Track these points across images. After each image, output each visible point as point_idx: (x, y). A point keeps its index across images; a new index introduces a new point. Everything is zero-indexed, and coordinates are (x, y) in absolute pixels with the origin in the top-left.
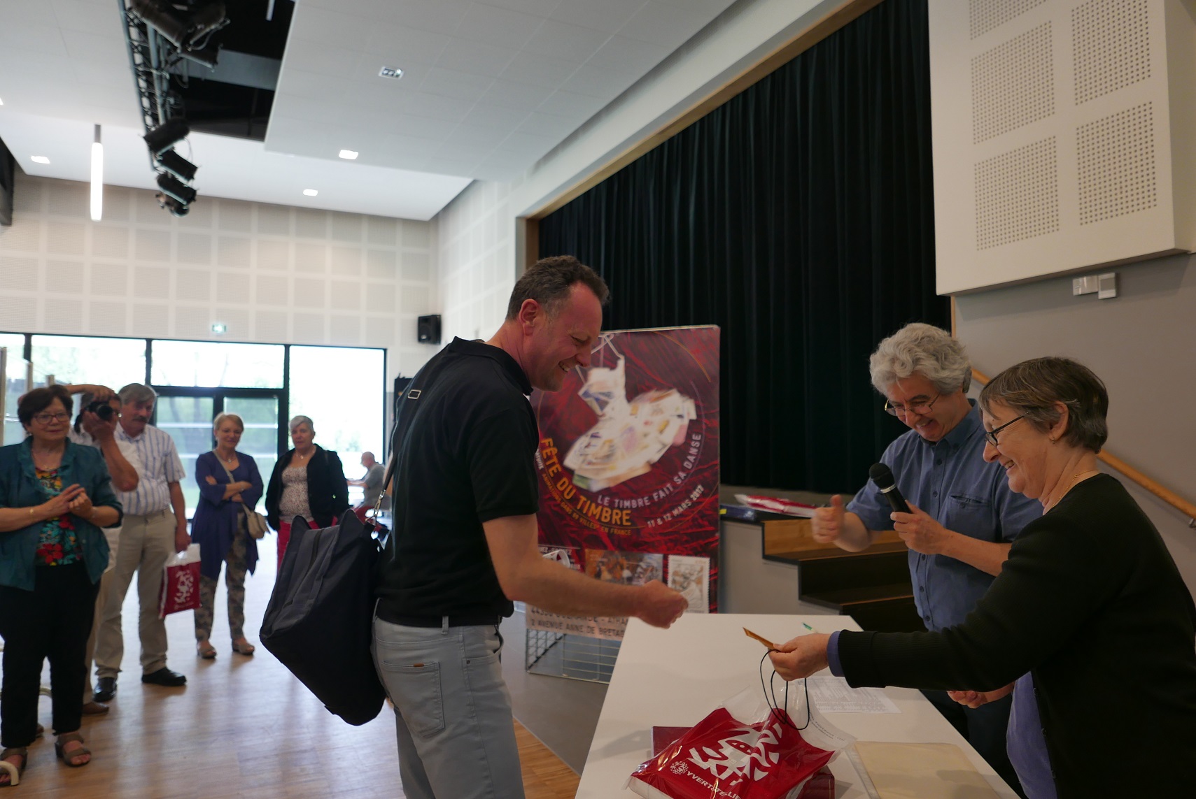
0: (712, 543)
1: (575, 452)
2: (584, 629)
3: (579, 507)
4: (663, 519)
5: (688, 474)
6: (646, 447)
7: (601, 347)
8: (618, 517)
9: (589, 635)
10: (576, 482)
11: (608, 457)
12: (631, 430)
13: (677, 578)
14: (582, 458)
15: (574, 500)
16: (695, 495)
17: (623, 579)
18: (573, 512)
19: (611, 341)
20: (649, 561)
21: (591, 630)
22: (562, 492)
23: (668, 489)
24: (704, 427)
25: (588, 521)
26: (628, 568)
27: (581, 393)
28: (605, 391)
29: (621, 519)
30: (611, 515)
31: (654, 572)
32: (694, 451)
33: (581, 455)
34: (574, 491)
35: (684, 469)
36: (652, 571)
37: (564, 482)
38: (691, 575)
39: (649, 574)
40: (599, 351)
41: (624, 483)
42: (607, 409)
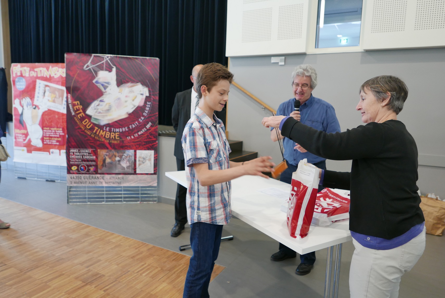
0: (155, 145)
1: (92, 108)
2: (98, 183)
3: (94, 132)
4: (134, 136)
5: (145, 118)
6: (126, 106)
7: (104, 61)
8: (113, 136)
9: (101, 185)
10: (92, 121)
11: (108, 110)
12: (119, 99)
13: (141, 159)
14: (95, 110)
15: (92, 129)
16: (148, 126)
17: (116, 161)
18: (91, 134)
19: (109, 59)
20: (128, 153)
21: (102, 183)
22: (85, 126)
23: (136, 124)
24: (152, 99)
25: (99, 137)
26: (118, 156)
27: (94, 81)
28: (107, 81)
29: (115, 137)
30: (110, 135)
31: (130, 157)
32: (147, 109)
33: (95, 109)
34: (92, 125)
35: (143, 116)
36: (129, 157)
37: (86, 121)
38: (146, 157)
39: (128, 158)
40: (103, 64)
41: (116, 122)
42: (107, 90)
